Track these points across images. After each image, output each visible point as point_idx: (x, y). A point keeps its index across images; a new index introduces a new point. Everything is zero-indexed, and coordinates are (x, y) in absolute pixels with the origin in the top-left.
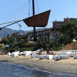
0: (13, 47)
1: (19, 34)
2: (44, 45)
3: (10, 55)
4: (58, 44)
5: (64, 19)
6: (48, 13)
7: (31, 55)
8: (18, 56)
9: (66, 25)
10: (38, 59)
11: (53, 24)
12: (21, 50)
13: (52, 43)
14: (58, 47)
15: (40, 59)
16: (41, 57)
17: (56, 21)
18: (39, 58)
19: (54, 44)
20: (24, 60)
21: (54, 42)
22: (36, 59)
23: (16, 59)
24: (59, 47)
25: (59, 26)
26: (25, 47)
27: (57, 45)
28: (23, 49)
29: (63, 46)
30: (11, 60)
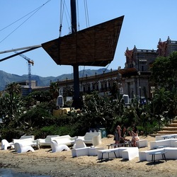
0: (16, 125)
1: (27, 87)
2: (108, 117)
3: (6, 148)
4: (148, 115)
5: (160, 43)
6: (116, 25)
7: (69, 146)
8: (32, 150)
9: (165, 61)
10: (94, 159)
11: (127, 58)
12: (38, 132)
13: (132, 113)
14: (149, 125)
15: (102, 160)
16: (103, 153)
17: (135, 49)
18: (97, 158)
19: (136, 115)
20: (52, 164)
21: (137, 110)
22: (87, 159)
23: (27, 161)
24: (151, 123)
25: (143, 63)
26: (51, 123)
27: (146, 120)
28: (44, 129)
29: (164, 122)
30: (14, 163)
